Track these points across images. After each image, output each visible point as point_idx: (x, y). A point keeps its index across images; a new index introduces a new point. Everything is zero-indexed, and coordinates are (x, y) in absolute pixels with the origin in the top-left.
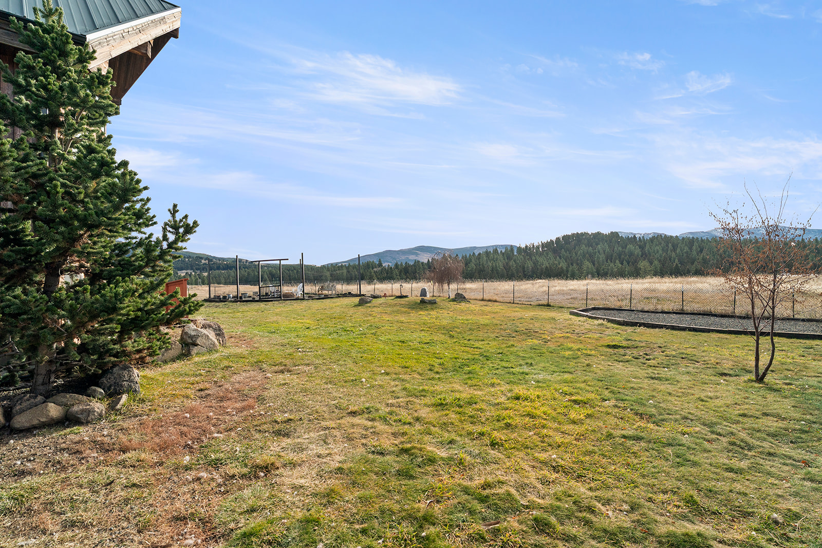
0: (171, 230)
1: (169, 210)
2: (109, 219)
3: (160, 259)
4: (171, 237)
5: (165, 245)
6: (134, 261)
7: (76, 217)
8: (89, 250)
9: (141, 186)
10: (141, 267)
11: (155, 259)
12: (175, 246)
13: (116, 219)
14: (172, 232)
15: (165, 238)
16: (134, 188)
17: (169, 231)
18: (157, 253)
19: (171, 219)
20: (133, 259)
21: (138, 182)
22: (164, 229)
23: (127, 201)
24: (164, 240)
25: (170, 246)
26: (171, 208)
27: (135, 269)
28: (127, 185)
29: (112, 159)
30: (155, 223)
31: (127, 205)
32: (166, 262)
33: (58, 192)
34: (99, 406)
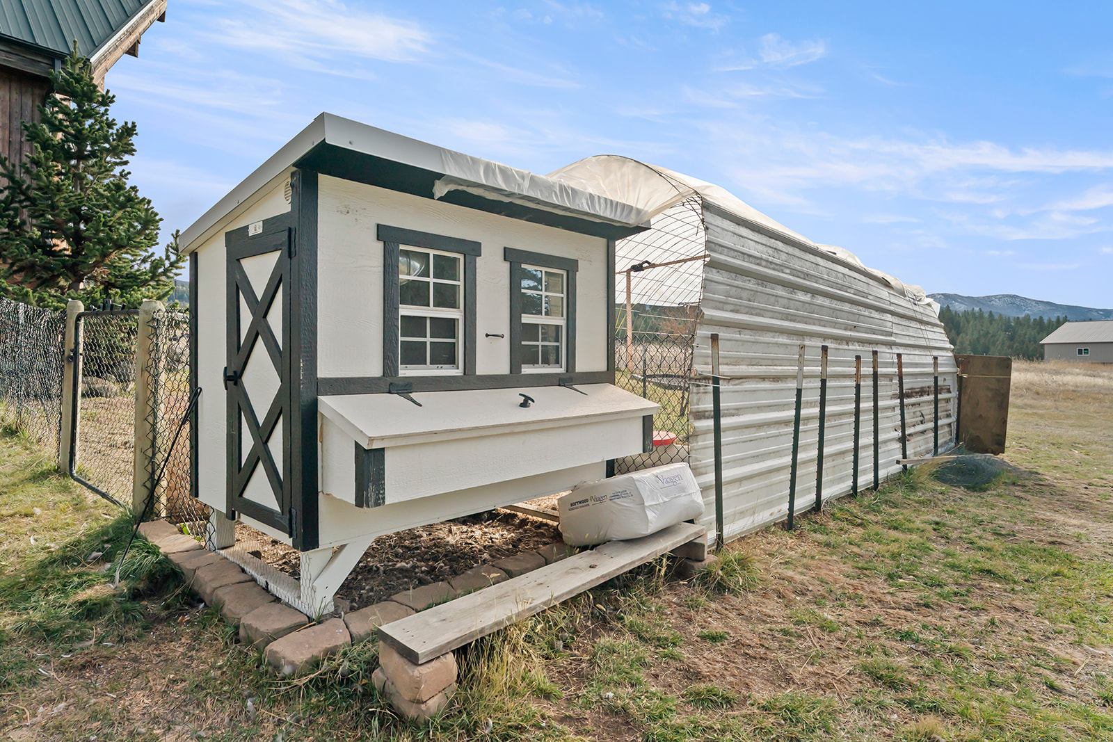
0: (173, 251)
1: (172, 235)
2: (134, 242)
3: (164, 275)
4: (173, 258)
5: (167, 264)
6: (138, 275)
7: (111, 240)
8: (117, 264)
9: (157, 218)
10: (147, 281)
11: (160, 275)
12: (176, 265)
13: (139, 243)
14: (174, 253)
15: (168, 258)
16: (154, 220)
17: (172, 253)
18: (161, 270)
19: (173, 242)
20: (138, 273)
21: (156, 214)
22: (167, 250)
23: (147, 229)
24: (166, 259)
25: (172, 265)
26: (174, 233)
27: (141, 282)
28: (149, 218)
29: (136, 196)
30: (157, 244)
31: (147, 232)
32: (168, 277)
33: (101, 222)
34: (115, 387)
